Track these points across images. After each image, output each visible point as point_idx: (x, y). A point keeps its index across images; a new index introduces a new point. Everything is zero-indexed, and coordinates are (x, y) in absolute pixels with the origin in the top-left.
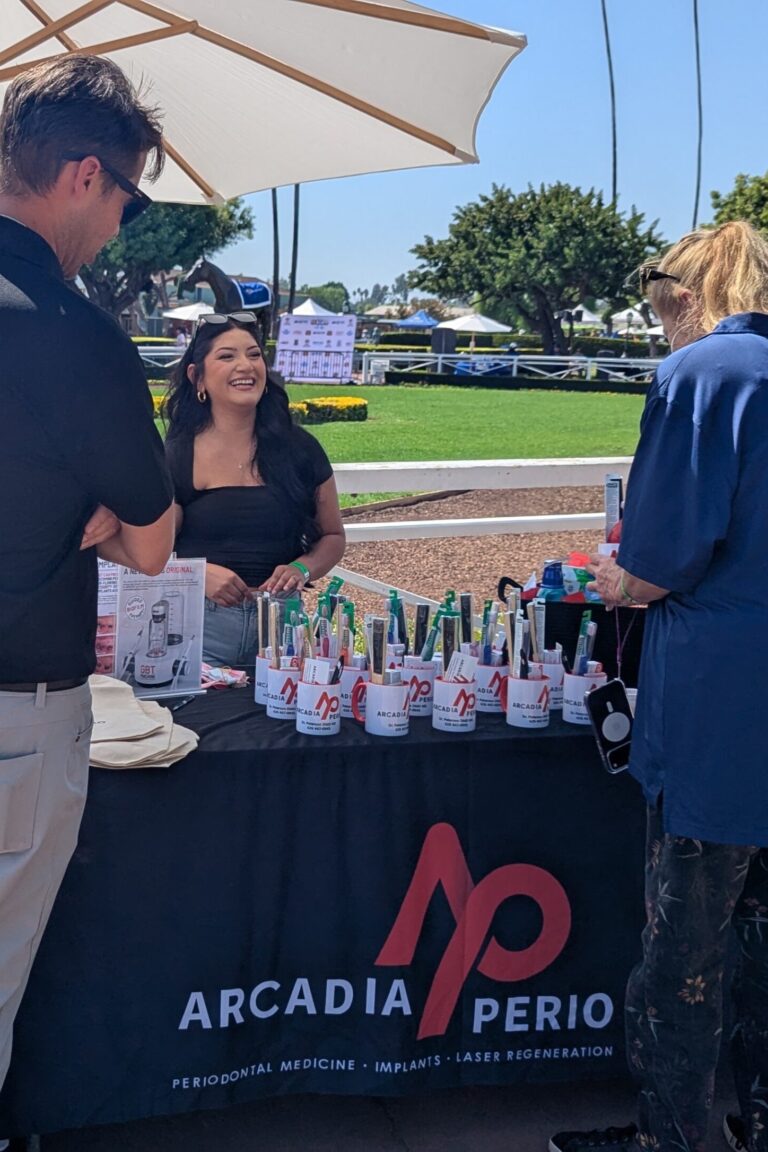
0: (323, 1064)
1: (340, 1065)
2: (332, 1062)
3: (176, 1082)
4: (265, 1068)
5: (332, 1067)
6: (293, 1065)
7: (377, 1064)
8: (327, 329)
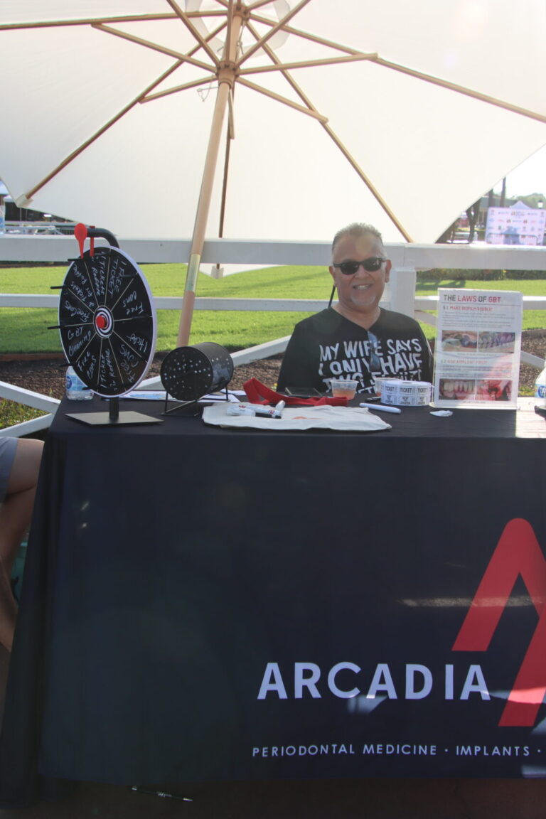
0: (406, 749)
1: (423, 750)
2: (415, 747)
3: (255, 751)
4: (348, 749)
5: (415, 753)
6: (375, 749)
7: (458, 747)
8: (523, 219)
